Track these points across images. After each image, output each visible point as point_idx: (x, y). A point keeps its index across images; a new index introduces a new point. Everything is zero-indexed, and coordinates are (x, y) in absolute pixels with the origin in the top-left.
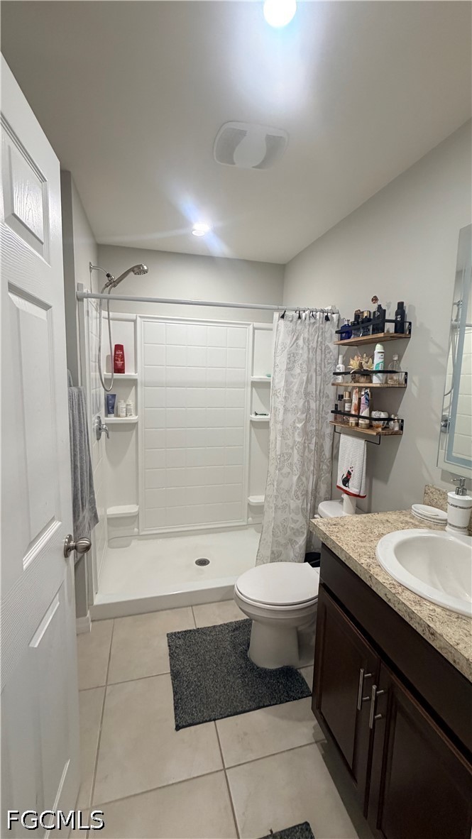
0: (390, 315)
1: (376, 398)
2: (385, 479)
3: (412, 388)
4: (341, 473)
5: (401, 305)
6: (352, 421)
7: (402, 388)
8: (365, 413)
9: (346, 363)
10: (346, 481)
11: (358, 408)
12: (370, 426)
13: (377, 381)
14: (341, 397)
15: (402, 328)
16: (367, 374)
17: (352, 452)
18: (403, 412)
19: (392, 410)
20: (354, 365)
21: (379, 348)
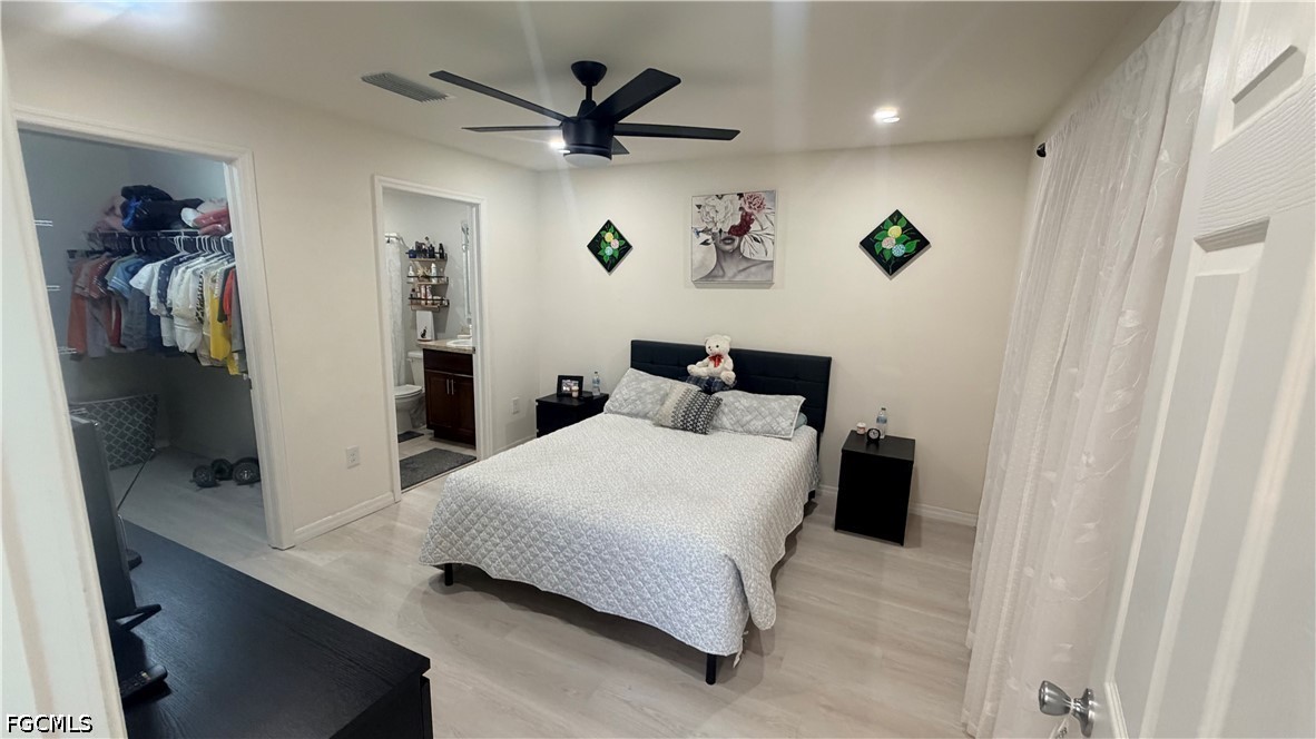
0: (437, 250)
1: (435, 290)
2: (444, 331)
3: (451, 284)
4: (420, 331)
5: (441, 245)
6: (423, 302)
7: (446, 284)
8: (430, 297)
9: (415, 270)
10: (423, 335)
11: (426, 295)
12: (433, 304)
13: (434, 281)
14: (413, 290)
15: (443, 256)
16: (428, 278)
17: (425, 319)
18: (448, 296)
19: (443, 295)
20: (420, 273)
21: (433, 265)
